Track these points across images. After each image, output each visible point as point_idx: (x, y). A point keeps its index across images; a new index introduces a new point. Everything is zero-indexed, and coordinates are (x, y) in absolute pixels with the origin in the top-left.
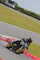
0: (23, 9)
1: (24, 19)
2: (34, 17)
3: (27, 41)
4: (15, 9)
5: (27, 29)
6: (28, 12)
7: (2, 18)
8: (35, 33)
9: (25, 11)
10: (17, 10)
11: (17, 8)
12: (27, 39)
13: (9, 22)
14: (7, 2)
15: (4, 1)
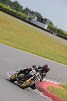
0: (62, 31)
1: (64, 48)
3: (41, 69)
4: (49, 32)
7: (26, 47)
9: (65, 35)
10: (52, 33)
11: (52, 30)
12: (41, 66)
13: (38, 54)
14: (36, 20)
15: (30, 19)
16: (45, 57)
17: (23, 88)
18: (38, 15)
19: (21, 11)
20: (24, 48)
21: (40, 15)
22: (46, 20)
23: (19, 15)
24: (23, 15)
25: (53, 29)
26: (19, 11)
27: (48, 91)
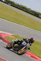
1: (15, 13)
2: (25, 11)
4: (6, 3)
5: (18, 23)
6: (19, 6)
8: (26, 27)
9: (16, 5)
10: (8, 4)
11: (8, 2)
27: (5, 39)
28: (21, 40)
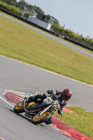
0: (71, 32)
1: (74, 57)
4: (53, 34)
6: (83, 39)
7: (21, 55)
9: (76, 39)
10: (58, 36)
11: (57, 31)
13: (38, 64)
14: (34, 17)
15: (27, 16)
16: (48, 69)
17: (36, 123)
18: (38, 10)
19: (14, 5)
20: (19, 56)
21: (40, 10)
22: (49, 17)
23: (11, 11)
24: (18, 10)
25: (60, 30)
26: (11, 4)
28: (42, 94)
